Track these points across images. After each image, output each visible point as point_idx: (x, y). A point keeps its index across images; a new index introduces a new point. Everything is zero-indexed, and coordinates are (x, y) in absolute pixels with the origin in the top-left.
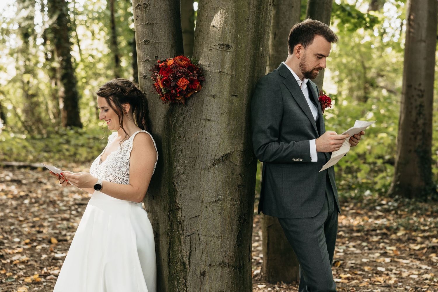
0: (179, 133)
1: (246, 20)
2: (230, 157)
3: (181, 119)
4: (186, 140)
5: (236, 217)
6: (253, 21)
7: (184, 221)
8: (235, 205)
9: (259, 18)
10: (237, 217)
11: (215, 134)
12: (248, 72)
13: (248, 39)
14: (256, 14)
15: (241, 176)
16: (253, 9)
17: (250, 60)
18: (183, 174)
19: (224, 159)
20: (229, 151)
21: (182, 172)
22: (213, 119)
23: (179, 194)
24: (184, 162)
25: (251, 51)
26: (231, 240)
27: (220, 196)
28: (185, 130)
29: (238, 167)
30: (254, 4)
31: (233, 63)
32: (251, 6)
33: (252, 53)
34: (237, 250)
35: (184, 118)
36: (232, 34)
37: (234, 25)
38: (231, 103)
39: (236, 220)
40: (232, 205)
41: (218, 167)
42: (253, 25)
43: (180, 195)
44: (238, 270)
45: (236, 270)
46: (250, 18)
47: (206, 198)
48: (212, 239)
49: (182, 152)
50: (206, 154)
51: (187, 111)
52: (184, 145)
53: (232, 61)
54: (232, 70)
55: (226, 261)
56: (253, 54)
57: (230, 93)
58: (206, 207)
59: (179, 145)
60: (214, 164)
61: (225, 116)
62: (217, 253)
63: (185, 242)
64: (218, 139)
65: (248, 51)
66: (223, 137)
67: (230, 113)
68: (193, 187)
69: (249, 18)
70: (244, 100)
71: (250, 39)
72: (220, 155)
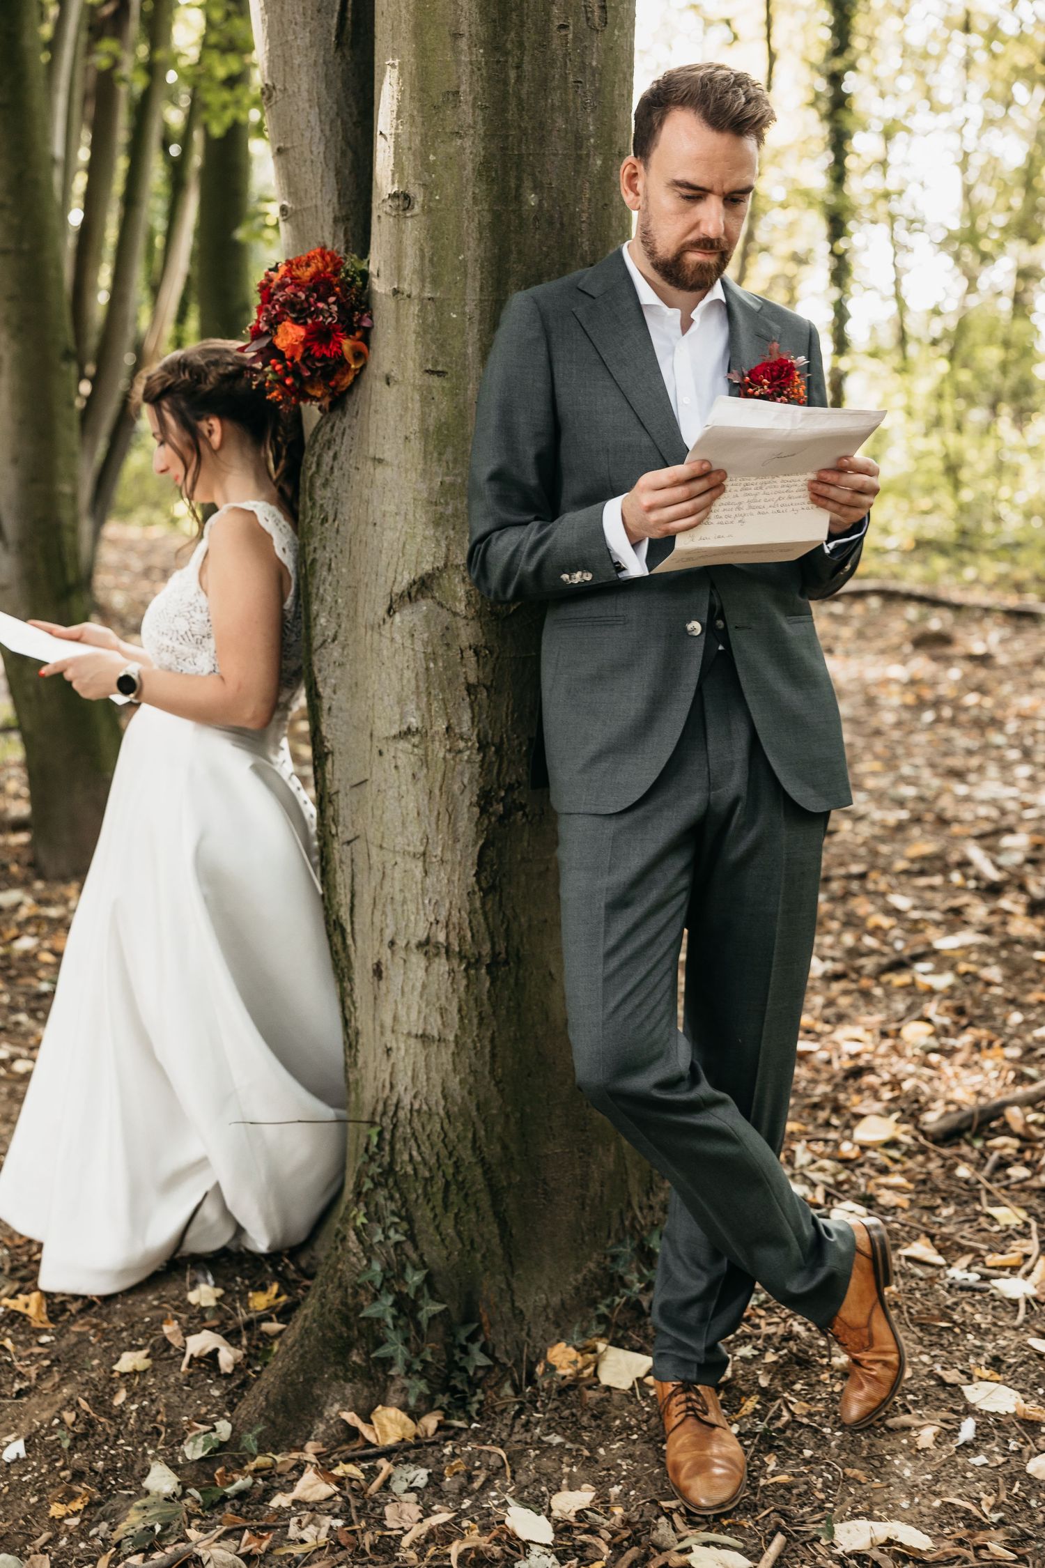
0: (322, 506)
1: (451, 97)
2: (435, 587)
3: (327, 458)
4: (338, 531)
5: (467, 793)
6: (475, 98)
7: (337, 793)
8: (460, 752)
9: (505, 83)
10: (472, 793)
11: (392, 508)
12: (477, 285)
13: (463, 167)
14: (484, 71)
15: (476, 653)
16: (471, 54)
17: (480, 240)
18: (333, 640)
19: (413, 594)
20: (427, 567)
21: (331, 633)
22: (388, 456)
23: (325, 706)
24: (336, 602)
25: (479, 208)
26: (453, 870)
27: (413, 720)
28: (337, 499)
29: (464, 622)
30: (474, 32)
31: (422, 257)
32: (463, 44)
33: (485, 213)
34: (478, 904)
35: (335, 457)
36: (414, 155)
37: (419, 120)
38: (427, 399)
39: (467, 803)
40: (450, 751)
41: (402, 622)
42: (478, 112)
43: (330, 709)
44: (483, 971)
45: (477, 970)
46: (463, 88)
47: (379, 723)
48: (399, 859)
49: (330, 569)
50: (374, 577)
51: (343, 434)
52: (334, 548)
53: (422, 250)
54: (423, 281)
55: (441, 938)
56: (488, 218)
57: (421, 366)
58: (381, 753)
59: (324, 548)
60: (390, 611)
61: (416, 445)
62: (411, 907)
63: (341, 862)
64: (399, 527)
65: (468, 212)
66: (410, 516)
67: (425, 433)
68: (356, 684)
69: (459, 87)
70: (471, 386)
71: (470, 167)
72: (406, 578)
